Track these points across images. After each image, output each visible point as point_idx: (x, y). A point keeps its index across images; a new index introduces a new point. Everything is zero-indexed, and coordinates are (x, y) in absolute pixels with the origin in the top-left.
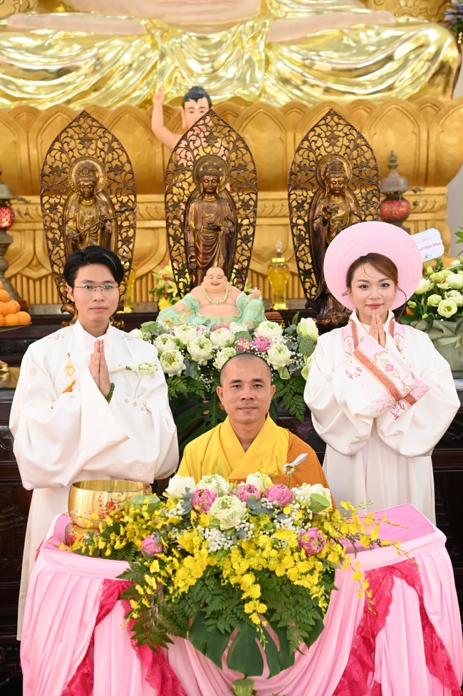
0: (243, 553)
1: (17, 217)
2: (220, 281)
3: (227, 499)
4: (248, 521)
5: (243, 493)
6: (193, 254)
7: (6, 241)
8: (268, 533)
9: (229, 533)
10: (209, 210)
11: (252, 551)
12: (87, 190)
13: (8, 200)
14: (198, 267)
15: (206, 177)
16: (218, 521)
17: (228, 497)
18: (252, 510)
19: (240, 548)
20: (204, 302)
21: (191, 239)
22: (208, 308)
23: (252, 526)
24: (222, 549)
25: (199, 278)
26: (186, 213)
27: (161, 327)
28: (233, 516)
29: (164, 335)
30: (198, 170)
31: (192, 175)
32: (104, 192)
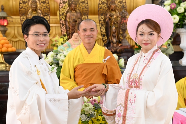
0: (93, 122)
1: (9, 22)
2: (77, 37)
3: (87, 104)
4: (94, 111)
5: (92, 102)
6: (68, 29)
7: (6, 29)
8: (101, 115)
9: (88, 115)
10: (73, 15)
11: (96, 121)
12: (34, 8)
13: (6, 17)
14: (70, 33)
15: (72, 5)
16: (85, 111)
17: (88, 103)
18: (95, 108)
19: (92, 120)
20: (72, 44)
21: (68, 24)
22: (74, 46)
23: (96, 113)
24: (86, 121)
25: (70, 37)
26: (66, 17)
27: (60, 51)
28: (89, 109)
29: (61, 54)
30: (70, 3)
31: (68, 4)
32: (40, 9)
